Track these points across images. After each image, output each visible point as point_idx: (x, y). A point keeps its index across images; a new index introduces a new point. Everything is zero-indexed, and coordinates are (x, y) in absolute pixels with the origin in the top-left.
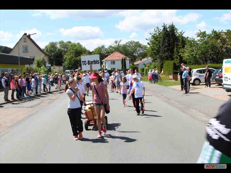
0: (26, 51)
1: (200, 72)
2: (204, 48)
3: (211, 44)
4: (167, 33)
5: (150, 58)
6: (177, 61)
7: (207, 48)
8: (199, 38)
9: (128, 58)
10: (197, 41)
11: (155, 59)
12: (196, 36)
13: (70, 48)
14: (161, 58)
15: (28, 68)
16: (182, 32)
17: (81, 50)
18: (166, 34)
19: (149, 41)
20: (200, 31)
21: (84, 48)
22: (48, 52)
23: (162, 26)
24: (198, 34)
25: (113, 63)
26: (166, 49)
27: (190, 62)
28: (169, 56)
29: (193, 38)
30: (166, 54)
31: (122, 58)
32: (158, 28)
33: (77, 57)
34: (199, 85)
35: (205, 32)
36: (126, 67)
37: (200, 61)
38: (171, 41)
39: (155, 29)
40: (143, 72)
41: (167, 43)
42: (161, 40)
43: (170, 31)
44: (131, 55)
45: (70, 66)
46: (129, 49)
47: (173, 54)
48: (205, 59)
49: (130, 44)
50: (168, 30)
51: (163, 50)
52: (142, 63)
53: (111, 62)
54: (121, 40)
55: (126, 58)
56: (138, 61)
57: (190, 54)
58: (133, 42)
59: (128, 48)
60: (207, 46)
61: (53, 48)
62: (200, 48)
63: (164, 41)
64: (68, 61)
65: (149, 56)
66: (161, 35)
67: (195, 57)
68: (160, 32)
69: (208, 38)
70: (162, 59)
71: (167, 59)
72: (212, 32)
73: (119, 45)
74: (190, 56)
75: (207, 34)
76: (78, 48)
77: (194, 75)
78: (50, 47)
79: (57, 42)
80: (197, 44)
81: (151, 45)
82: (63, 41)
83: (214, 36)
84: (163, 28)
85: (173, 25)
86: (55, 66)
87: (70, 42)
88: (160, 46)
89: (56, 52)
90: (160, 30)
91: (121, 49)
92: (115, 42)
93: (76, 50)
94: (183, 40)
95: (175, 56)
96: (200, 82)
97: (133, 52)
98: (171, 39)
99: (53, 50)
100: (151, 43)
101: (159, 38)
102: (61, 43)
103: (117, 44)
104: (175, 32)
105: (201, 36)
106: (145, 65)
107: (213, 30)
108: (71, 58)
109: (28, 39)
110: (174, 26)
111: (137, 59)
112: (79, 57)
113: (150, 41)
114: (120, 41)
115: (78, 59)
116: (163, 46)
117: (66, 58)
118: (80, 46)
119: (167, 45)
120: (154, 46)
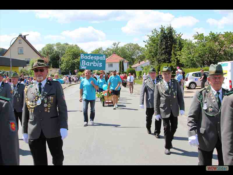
0: (21, 53)
1: (196, 75)
2: (202, 50)
3: (208, 46)
4: (165, 35)
5: (147, 61)
6: (174, 64)
7: (205, 51)
8: (196, 41)
9: (125, 61)
10: (195, 43)
11: (153, 61)
12: (194, 39)
13: (67, 51)
14: (158, 61)
15: (23, 70)
16: (181, 35)
17: (78, 52)
18: (163, 36)
19: (146, 43)
20: (197, 33)
21: (82, 50)
22: (45, 54)
23: (160, 28)
24: (195, 37)
25: (111, 66)
26: (163, 51)
27: (187, 65)
28: (166, 59)
29: (190, 41)
30: (164, 56)
31: (120, 61)
32: (155, 30)
33: (74, 59)
34: (195, 89)
35: (202, 35)
36: (123, 70)
37: (198, 64)
38: (169, 44)
39: (152, 31)
40: (141, 75)
41: (165, 45)
42: (159, 42)
43: (168, 33)
44: (130, 57)
45: (67, 68)
46: (127, 52)
47: (171, 57)
48: (202, 62)
49: (128, 47)
50: (166, 32)
51: (161, 53)
52: (140, 66)
53: (109, 64)
54: (120, 42)
55: (124, 60)
56: (136, 63)
57: (187, 57)
58: (131, 44)
59: (126, 50)
60: (205, 48)
61: (50, 51)
62: (197, 51)
63: (162, 43)
64: (65, 63)
65: (146, 59)
66: (159, 37)
67: (192, 60)
68: (157, 35)
69: (206, 40)
70: (160, 62)
71: (165, 62)
72: (210, 34)
73: (117, 48)
74: (187, 59)
75: (205, 36)
76: (76, 50)
77: (190, 79)
78: (47, 49)
79: (54, 44)
80: (195, 46)
81: (149, 48)
82: (60, 43)
83: (212, 38)
84: (160, 30)
85: (170, 26)
86: (52, 68)
87: (67, 44)
88: (157, 48)
89: (53, 54)
90: (158, 32)
91: (120, 51)
92: (114, 44)
93: (73, 52)
94: (180, 43)
95: (172, 59)
96: (196, 86)
97: (132, 54)
98: (169, 41)
99: (50, 52)
100: (148, 45)
101: (157, 40)
102: (58, 45)
103: (116, 46)
104: (173, 34)
105: (199, 38)
106: (142, 68)
107: (211, 32)
108: (69, 60)
109: (23, 41)
110: (173, 28)
111: (136, 62)
112: (76, 59)
113: (148, 44)
114: (118, 44)
115: (76, 62)
116: (160, 49)
117: (63, 61)
118: (78, 48)
119: (165, 48)
120: (152, 49)
